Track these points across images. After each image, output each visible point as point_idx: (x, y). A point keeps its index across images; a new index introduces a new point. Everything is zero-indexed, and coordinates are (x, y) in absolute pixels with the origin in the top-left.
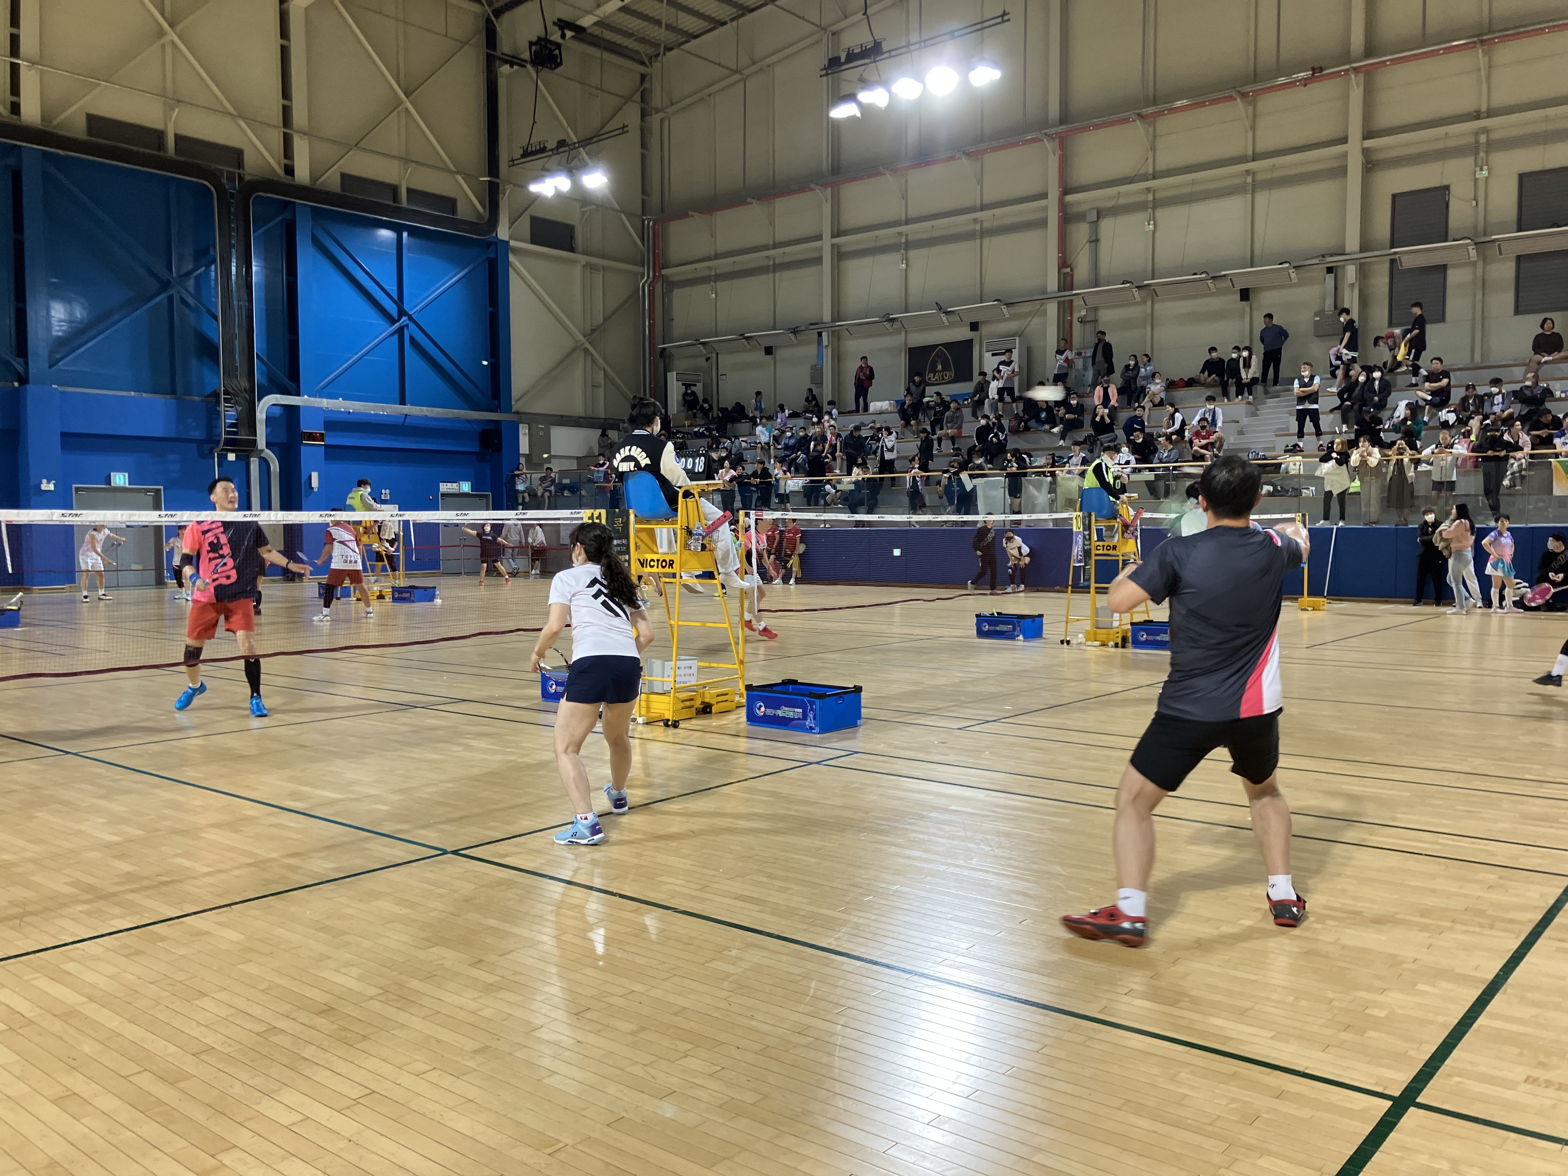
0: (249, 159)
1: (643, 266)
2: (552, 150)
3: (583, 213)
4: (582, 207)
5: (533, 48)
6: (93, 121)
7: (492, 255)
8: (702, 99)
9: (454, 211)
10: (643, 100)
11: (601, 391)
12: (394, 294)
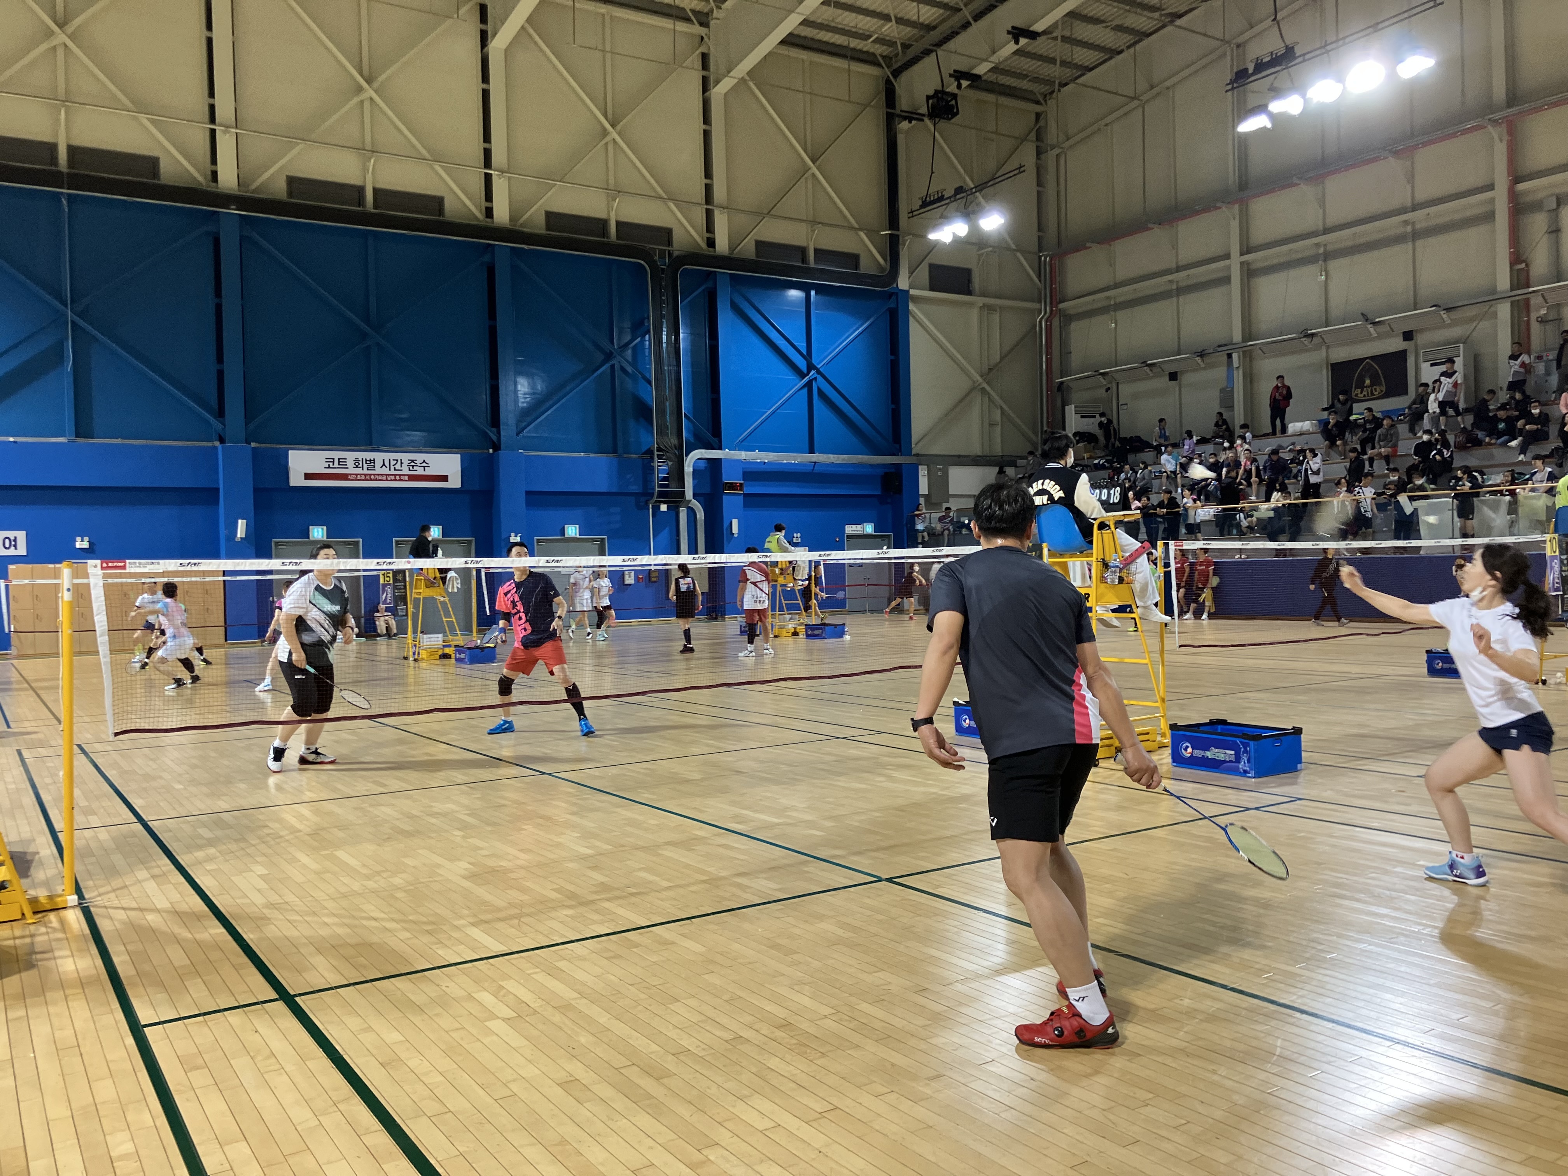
0: (677, 236)
1: (1040, 302)
2: (949, 198)
3: (980, 256)
4: (979, 250)
5: (931, 102)
6: (551, 216)
7: (893, 305)
8: (1099, 129)
9: (857, 267)
10: (1039, 138)
11: (998, 429)
12: (803, 350)
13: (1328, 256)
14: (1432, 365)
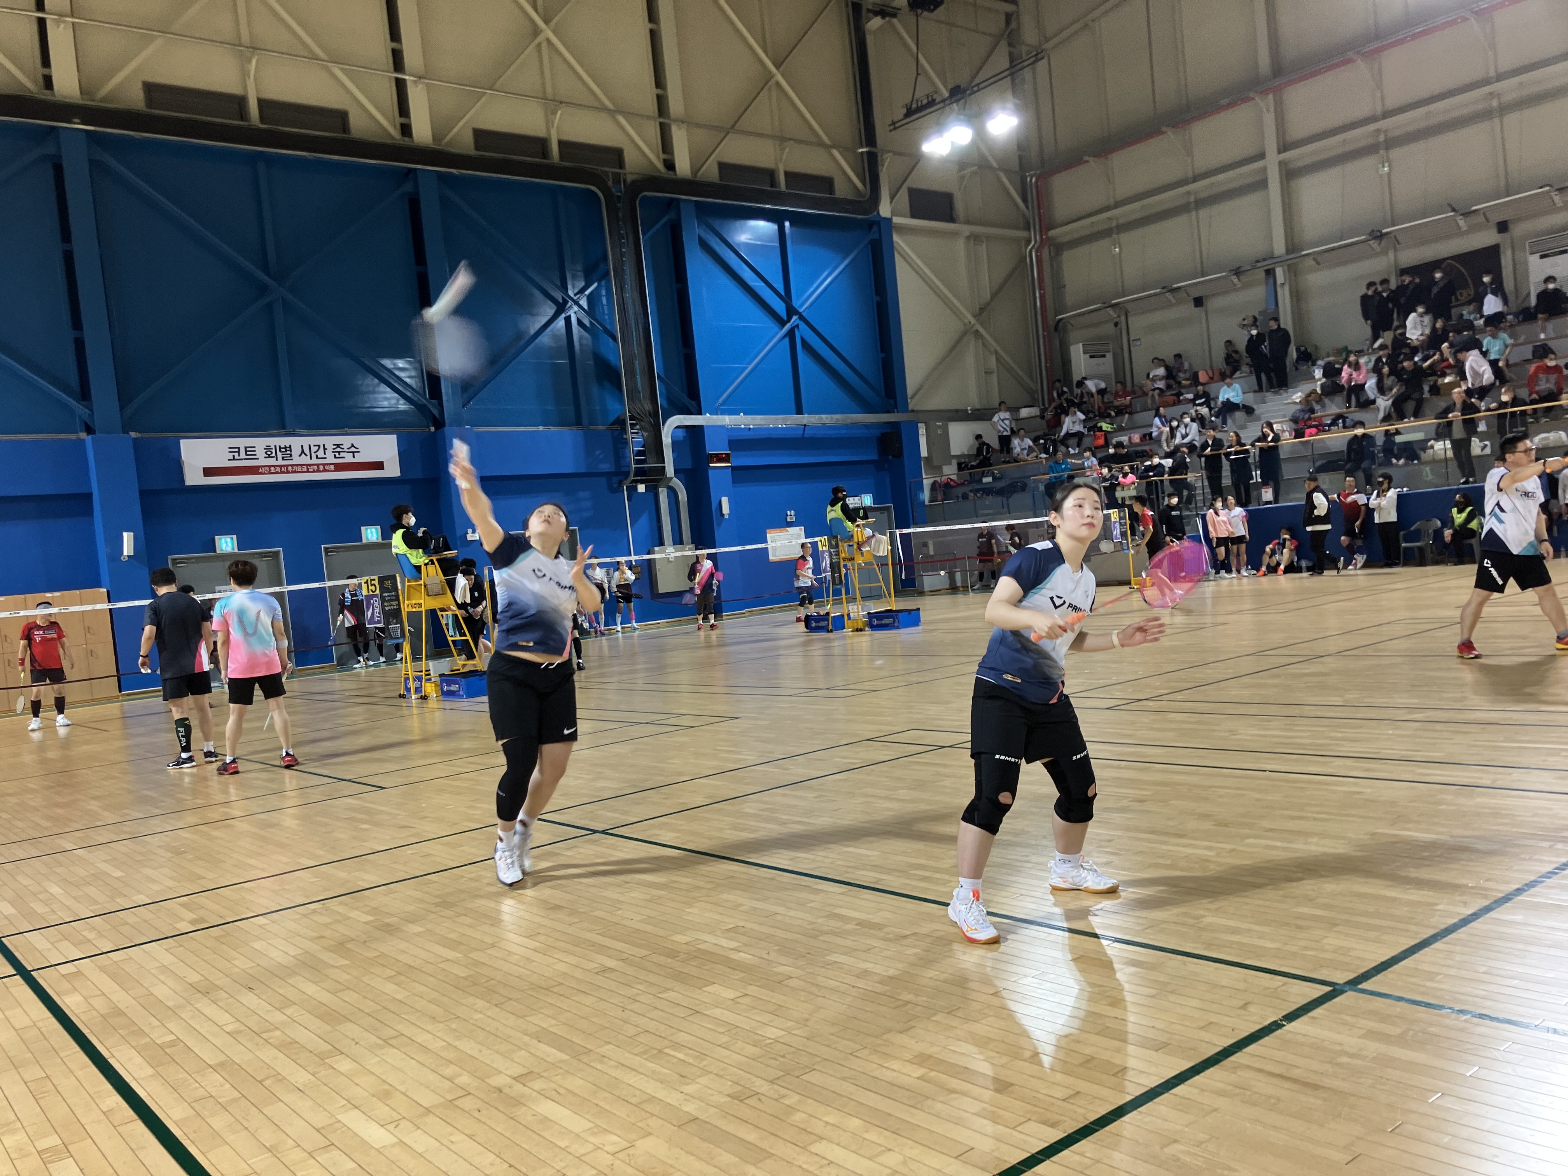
0: (630, 157)
1: (1029, 229)
2: (944, 100)
4: (961, 170)
6: (479, 134)
7: (876, 236)
8: (1086, 25)
9: (831, 190)
10: (1011, 43)
11: (994, 378)
12: (781, 290)
13: (1391, 143)
14: (1542, 257)
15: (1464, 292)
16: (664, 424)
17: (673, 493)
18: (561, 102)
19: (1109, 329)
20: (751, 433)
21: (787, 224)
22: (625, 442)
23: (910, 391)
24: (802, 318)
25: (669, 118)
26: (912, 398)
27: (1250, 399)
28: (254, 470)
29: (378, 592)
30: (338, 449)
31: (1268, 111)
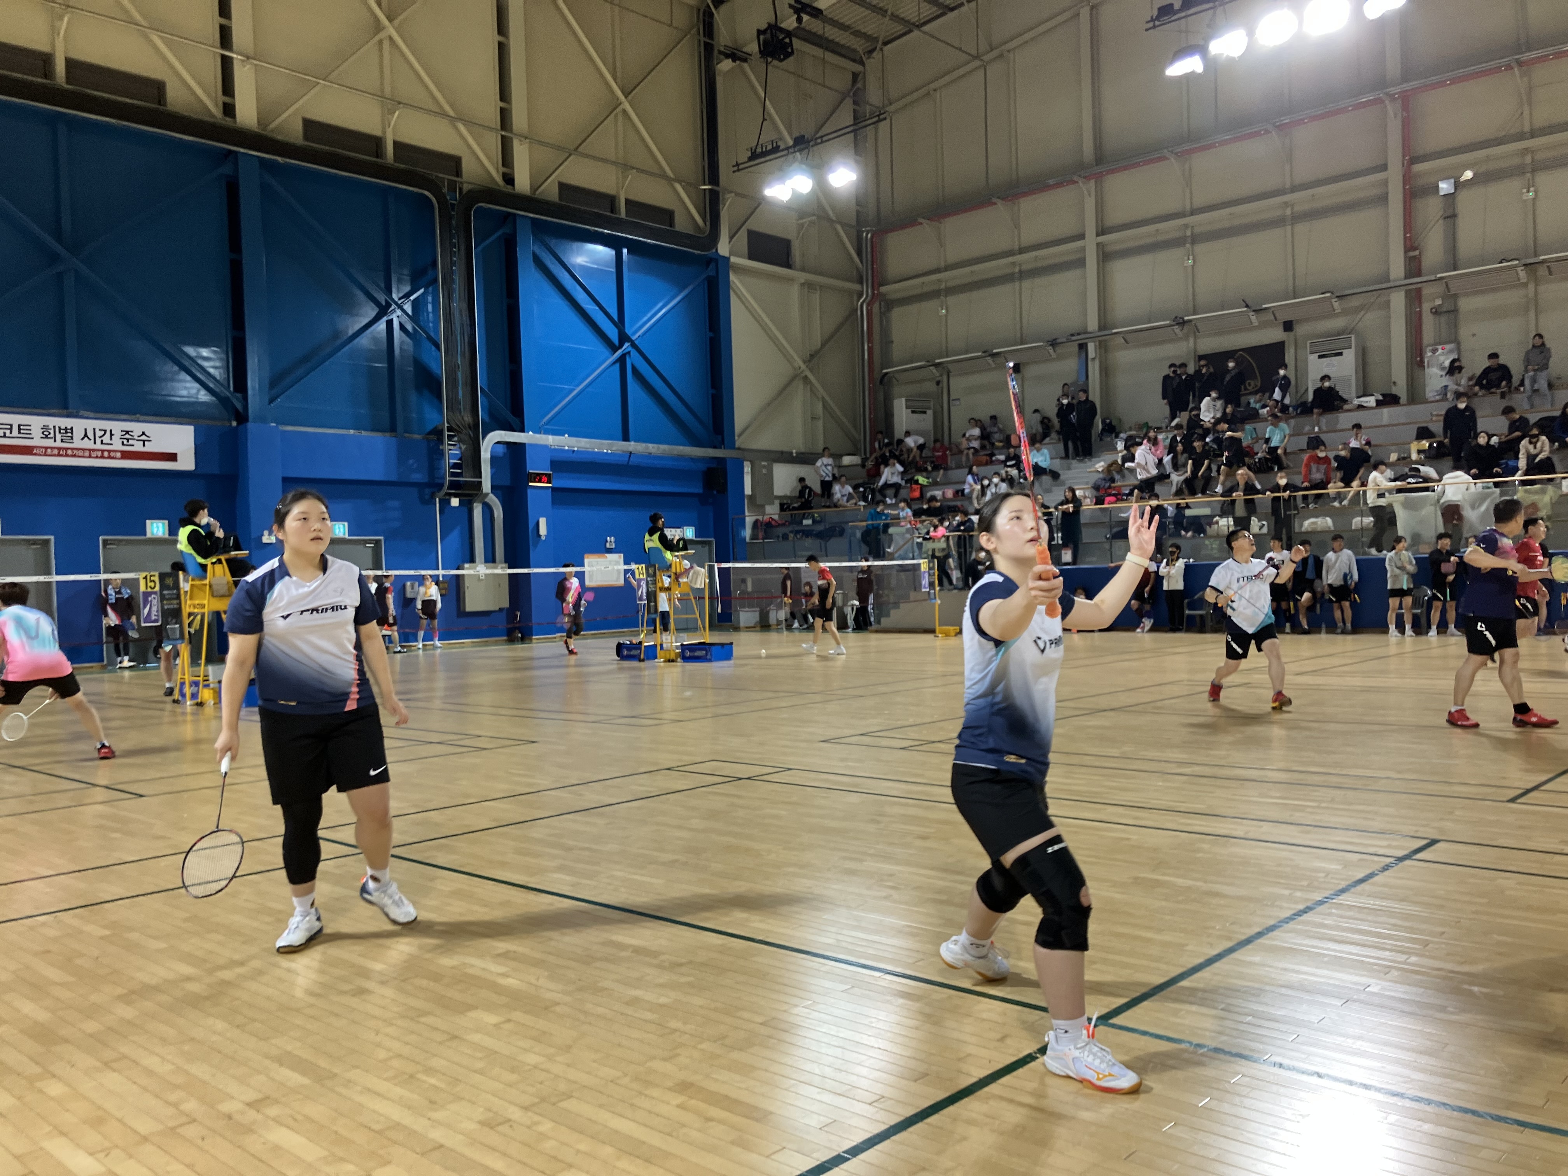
0: (467, 166)
1: (861, 283)
2: (788, 148)
3: (799, 226)
4: (799, 219)
5: (762, 37)
6: (309, 124)
7: (712, 273)
8: (928, 94)
9: (671, 224)
10: (856, 102)
11: (820, 424)
12: (615, 317)
13: (1196, 239)
14: (1320, 357)
15: (1252, 383)
16: (483, 438)
17: (488, 510)
18: (400, 103)
19: (930, 387)
20: (571, 455)
21: (625, 251)
22: (441, 453)
23: (738, 429)
24: (634, 345)
25: (511, 131)
26: (740, 435)
27: (1057, 465)
28: (28, 450)
29: (157, 589)
30: (127, 436)
31: (1090, 195)
